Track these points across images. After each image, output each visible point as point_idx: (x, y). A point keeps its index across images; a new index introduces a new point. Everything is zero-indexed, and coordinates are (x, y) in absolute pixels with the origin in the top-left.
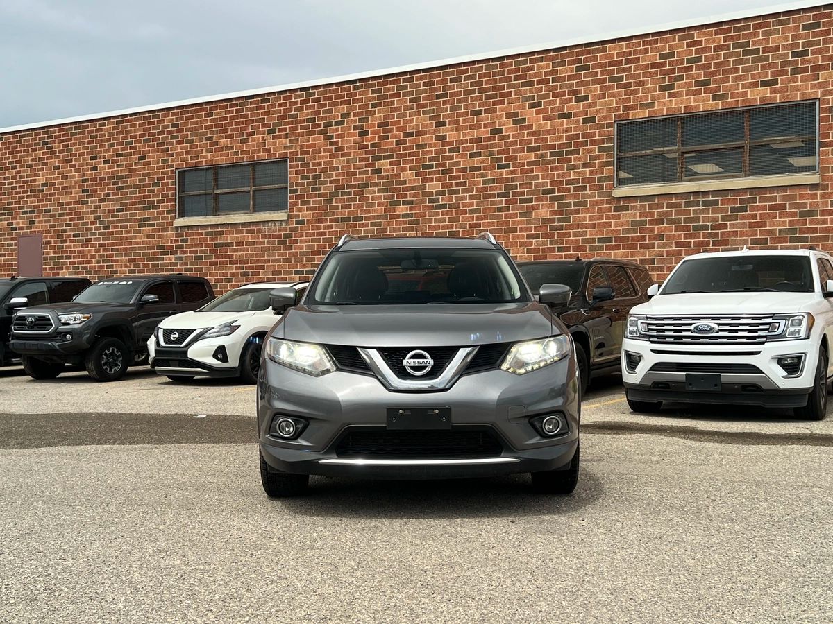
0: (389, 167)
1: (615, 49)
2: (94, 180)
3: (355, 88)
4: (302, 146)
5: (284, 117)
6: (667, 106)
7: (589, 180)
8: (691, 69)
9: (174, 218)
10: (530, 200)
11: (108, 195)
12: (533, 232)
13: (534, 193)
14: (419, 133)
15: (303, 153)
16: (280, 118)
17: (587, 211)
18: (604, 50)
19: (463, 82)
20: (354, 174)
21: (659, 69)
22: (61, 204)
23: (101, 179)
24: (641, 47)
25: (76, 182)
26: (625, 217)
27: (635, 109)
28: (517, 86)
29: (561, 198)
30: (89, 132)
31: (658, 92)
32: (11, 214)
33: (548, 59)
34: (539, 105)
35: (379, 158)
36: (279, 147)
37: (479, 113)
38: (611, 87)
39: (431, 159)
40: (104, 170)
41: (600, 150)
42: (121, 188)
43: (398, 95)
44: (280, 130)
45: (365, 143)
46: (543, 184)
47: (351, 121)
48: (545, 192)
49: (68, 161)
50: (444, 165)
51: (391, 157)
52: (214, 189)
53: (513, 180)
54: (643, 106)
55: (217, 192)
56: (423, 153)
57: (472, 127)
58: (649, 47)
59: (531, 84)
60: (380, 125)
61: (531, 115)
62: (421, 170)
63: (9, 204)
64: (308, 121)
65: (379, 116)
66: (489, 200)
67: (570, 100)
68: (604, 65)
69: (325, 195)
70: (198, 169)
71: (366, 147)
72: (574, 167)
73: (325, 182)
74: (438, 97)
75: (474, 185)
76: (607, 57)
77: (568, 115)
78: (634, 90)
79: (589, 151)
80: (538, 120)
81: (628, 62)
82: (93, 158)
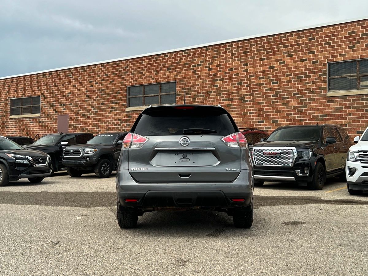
0: (221, 84)
1: (327, 30)
2: (91, 91)
3: (206, 50)
4: (182, 76)
5: (174, 63)
6: (352, 55)
7: (315, 89)
8: (363, 38)
9: (126, 107)
10: (288, 98)
11: (97, 97)
12: (289, 112)
13: (289, 95)
14: (235, 69)
15: (182, 78)
16: (172, 63)
17: (315, 103)
18: (322, 31)
19: (256, 46)
20: (206, 87)
21: (348, 39)
22: (77, 102)
23: (94, 91)
24: (339, 29)
25: (83, 92)
26: (333, 106)
27: (337, 57)
28: (281, 47)
29: (302, 97)
30: (89, 71)
31: (348, 49)
32: (55, 106)
33: (295, 35)
34: (292, 55)
35: (217, 80)
36: (172, 76)
37: (263, 59)
38: (325, 47)
39: (241, 80)
40: (95, 87)
41: (320, 75)
42: (103, 94)
43: (226, 52)
44: (173, 69)
45: (211, 74)
46: (293, 91)
47: (205, 64)
48: (294, 94)
49: (80, 83)
50: (247, 83)
51: (223, 79)
52: (143, 95)
53: (279, 89)
54: (340, 56)
55: (144, 96)
56: (237, 78)
57: (260, 66)
58: (343, 29)
59: (287, 46)
60: (218, 66)
61: (287, 60)
62: (236, 85)
63: (54, 101)
64: (185, 64)
65: (217, 62)
66: (268, 98)
67: (306, 53)
68: (322, 37)
69: (193, 97)
70: (137, 86)
71: (211, 75)
72: (308, 83)
73: (192, 91)
74: (244, 53)
75: (261, 91)
76: (323, 34)
77: (305, 60)
78: (336, 48)
79: (315, 76)
80: (291, 62)
81: (333, 36)
82: (91, 82)
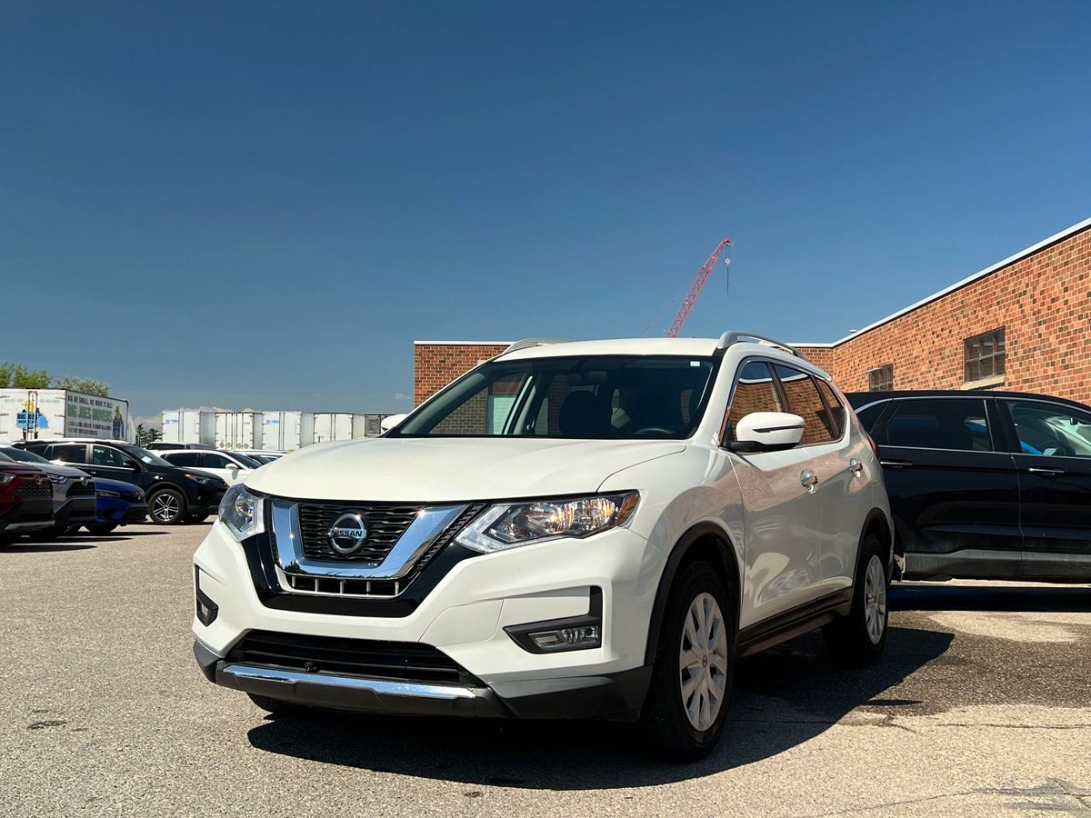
0: (1045, 331)
2: (933, 352)
3: (1032, 260)
4: (1010, 315)
9: (962, 384)
14: (1057, 299)
15: (1010, 322)
20: (1031, 339)
23: (936, 351)
35: (1041, 324)
36: (1001, 317)
39: (1063, 322)
40: (937, 343)
43: (1048, 265)
44: (1003, 301)
45: (1035, 310)
47: (1030, 291)
49: (924, 336)
50: (1067, 328)
51: (1046, 322)
56: (1059, 318)
57: (1079, 292)
60: (1041, 293)
62: (1058, 333)
64: (1013, 292)
65: (1040, 285)
71: (1035, 313)
73: (1019, 348)
74: (1065, 264)
75: (1080, 346)
82: (933, 333)
